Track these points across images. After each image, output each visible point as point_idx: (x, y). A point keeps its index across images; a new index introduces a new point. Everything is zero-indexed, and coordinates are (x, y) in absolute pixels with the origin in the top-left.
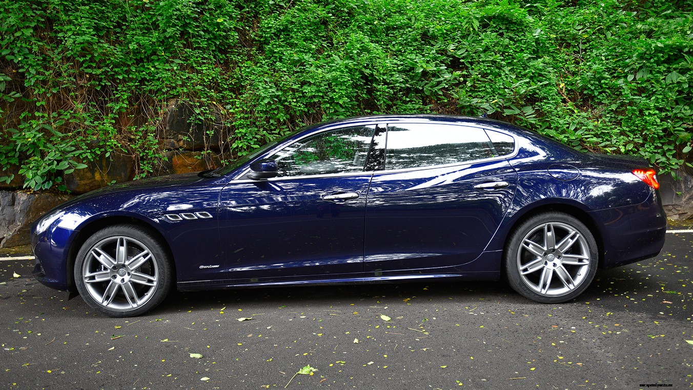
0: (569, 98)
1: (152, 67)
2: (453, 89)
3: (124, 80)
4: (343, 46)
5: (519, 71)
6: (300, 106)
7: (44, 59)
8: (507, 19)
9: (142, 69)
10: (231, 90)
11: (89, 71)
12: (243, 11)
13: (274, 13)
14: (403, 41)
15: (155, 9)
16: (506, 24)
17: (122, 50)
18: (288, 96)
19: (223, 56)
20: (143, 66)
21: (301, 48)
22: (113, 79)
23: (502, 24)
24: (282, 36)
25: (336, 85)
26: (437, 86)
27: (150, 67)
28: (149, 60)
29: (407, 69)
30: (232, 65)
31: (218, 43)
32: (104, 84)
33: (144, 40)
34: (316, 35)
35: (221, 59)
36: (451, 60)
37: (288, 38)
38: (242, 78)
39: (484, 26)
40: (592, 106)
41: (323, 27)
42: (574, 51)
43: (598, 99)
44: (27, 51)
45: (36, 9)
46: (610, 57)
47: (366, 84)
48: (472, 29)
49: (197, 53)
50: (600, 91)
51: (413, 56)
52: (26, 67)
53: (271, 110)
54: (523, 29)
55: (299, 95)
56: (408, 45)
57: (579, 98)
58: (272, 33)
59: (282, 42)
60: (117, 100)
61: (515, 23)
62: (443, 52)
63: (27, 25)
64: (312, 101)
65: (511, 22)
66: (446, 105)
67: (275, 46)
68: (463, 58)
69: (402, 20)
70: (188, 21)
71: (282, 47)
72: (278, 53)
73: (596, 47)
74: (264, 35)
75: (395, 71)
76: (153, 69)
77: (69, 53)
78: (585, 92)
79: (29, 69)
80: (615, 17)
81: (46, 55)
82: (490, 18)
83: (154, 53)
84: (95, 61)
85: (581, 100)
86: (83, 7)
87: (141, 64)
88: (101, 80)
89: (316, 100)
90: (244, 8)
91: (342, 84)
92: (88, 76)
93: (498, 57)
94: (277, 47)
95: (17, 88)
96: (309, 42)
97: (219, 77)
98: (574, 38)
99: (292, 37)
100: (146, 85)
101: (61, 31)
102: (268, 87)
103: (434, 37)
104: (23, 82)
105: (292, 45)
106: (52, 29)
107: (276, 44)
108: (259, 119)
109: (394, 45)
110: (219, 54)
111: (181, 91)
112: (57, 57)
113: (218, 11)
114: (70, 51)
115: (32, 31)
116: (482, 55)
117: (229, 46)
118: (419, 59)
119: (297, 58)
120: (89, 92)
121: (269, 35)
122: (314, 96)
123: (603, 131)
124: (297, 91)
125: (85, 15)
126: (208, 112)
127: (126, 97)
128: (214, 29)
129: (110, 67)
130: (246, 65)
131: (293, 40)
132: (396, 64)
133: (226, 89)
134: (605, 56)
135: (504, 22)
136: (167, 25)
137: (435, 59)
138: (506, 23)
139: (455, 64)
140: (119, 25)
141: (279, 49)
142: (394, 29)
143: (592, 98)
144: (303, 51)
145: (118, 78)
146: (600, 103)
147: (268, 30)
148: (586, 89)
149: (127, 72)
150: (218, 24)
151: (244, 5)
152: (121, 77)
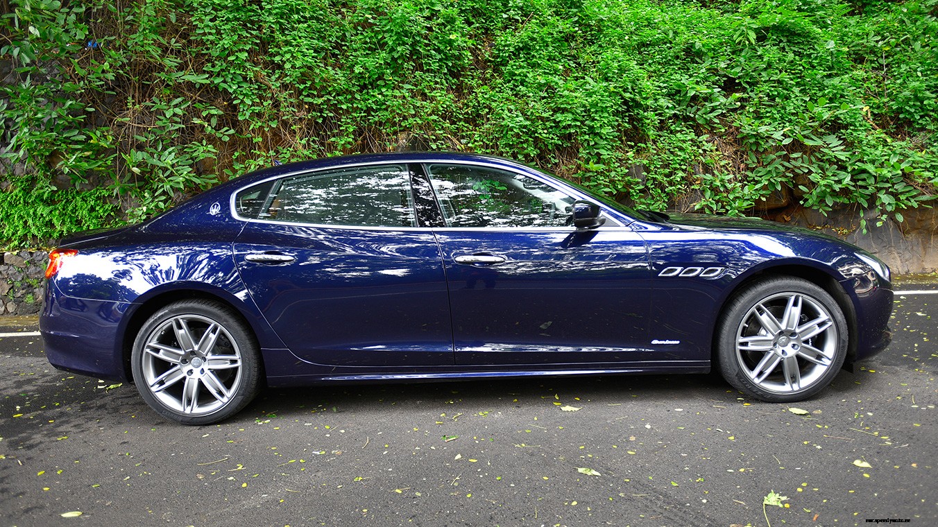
0: (876, 124)
1: (378, 94)
2: (731, 115)
3: (347, 111)
4: (595, 66)
5: (813, 92)
6: (552, 139)
7: (259, 88)
8: (788, 30)
9: (366, 97)
10: (466, 121)
11: (310, 100)
12: (472, 26)
13: (509, 28)
14: (662, 59)
15: (379, 25)
16: (787, 36)
17: (344, 74)
18: (538, 126)
19: (455, 80)
20: (368, 93)
21: (545, 69)
22: (336, 109)
23: (783, 36)
24: (521, 56)
25: (596, 112)
26: (711, 112)
27: (375, 94)
28: (374, 85)
29: (673, 91)
30: (466, 91)
31: (451, 64)
32: (325, 115)
33: (370, 62)
34: (560, 53)
35: (453, 84)
36: (725, 81)
37: (529, 58)
38: (479, 106)
39: (761, 38)
40: (909, 133)
41: (566, 44)
42: (873, 68)
43: (918, 124)
44: (240, 79)
45: (250, 29)
46: (928, 72)
47: (628, 111)
48: (747, 43)
49: (428, 76)
50: (922, 114)
51: (678, 76)
52: (241, 97)
53: (518, 144)
54: (808, 42)
55: (551, 124)
56: (669, 64)
57: (892, 123)
58: (511, 52)
59: (522, 62)
60: (340, 134)
61: (799, 35)
62: (714, 71)
63: (241, 47)
64: (568, 132)
65: (793, 34)
66: (723, 136)
67: (515, 67)
68: (739, 78)
69: (657, 34)
70: (418, 38)
71: (523, 67)
72: (520, 75)
73: (904, 61)
74: (501, 54)
75: (658, 94)
76: (380, 96)
77: (288, 80)
78: (901, 116)
79: (244, 100)
80: (923, 23)
81: (261, 83)
82: (767, 29)
83: (381, 77)
84: (316, 89)
85: (895, 126)
86: (301, 25)
87: (365, 91)
88: (321, 111)
89: (572, 131)
90: (473, 23)
91: (603, 110)
92: (307, 107)
93: (785, 76)
94: (517, 68)
95: (228, 124)
96: (554, 61)
97: (453, 105)
98: (872, 51)
99: (533, 56)
100: (373, 116)
101: (278, 54)
102: (515, 116)
103: (700, 54)
104: (236, 116)
105: (534, 66)
106: (266, 52)
107: (515, 65)
108: (504, 155)
109: (650, 64)
110: (451, 78)
111: (415, 122)
112: (275, 85)
113: (449, 27)
114: (288, 78)
115: (247, 54)
116: (763, 74)
117: (463, 68)
118: (685, 80)
119: (543, 81)
120: (309, 126)
121: (507, 55)
122: (569, 126)
123: (933, 164)
124: (548, 119)
125: (303, 34)
126: (445, 146)
127: (351, 130)
128: (446, 47)
129: (333, 95)
130: (482, 91)
131: (535, 60)
132: (659, 87)
133: (460, 120)
134: (921, 72)
135: (785, 34)
136: (397, 42)
137: (706, 79)
138: (788, 34)
139: (730, 86)
140: (338, 46)
141: (520, 70)
142: (648, 45)
143: (910, 123)
144: (548, 73)
145: (341, 109)
146: (923, 129)
147: (506, 48)
148: (902, 113)
149: (351, 101)
150: (450, 42)
151: (474, 21)
152: (344, 107)
